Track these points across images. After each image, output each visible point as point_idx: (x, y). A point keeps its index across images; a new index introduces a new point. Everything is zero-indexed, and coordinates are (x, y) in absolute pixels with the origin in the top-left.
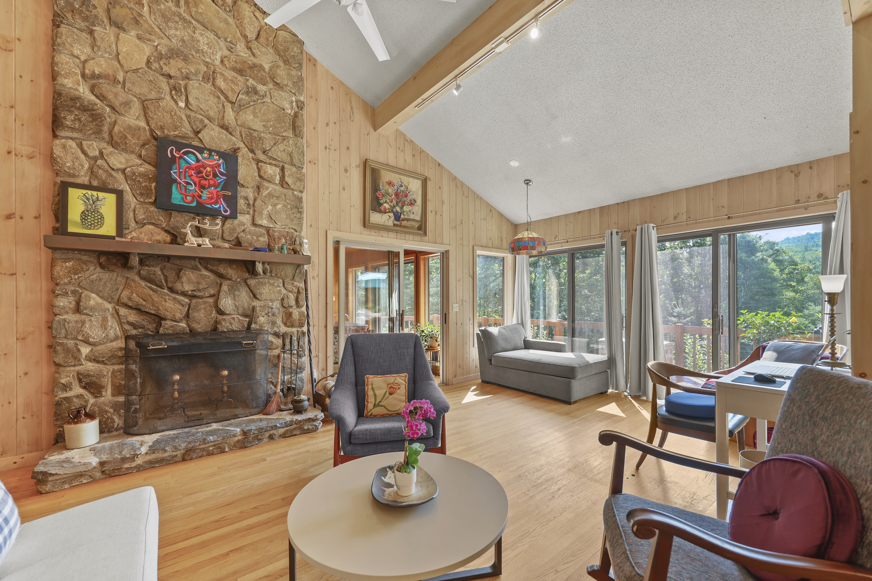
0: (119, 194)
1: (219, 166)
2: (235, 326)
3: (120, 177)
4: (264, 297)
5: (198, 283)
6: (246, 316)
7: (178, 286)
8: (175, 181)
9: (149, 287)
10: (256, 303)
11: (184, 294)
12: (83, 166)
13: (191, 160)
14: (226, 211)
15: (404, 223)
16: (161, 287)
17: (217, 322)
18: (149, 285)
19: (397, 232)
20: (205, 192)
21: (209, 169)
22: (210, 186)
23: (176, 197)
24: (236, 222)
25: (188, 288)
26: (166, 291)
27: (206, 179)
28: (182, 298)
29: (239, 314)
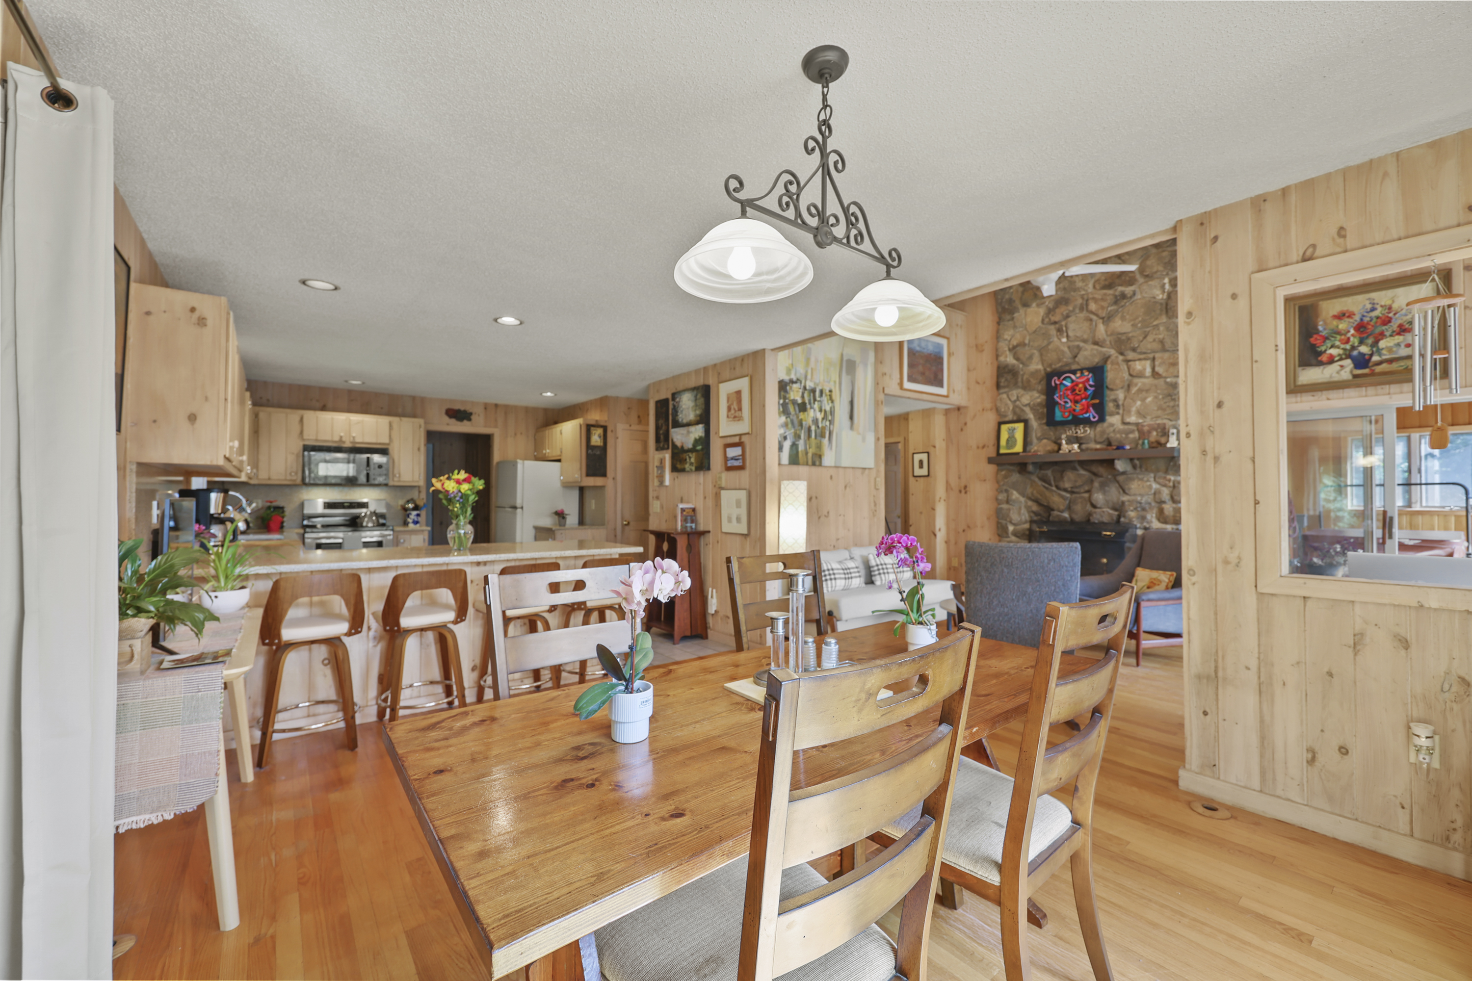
0: (1026, 422)
1: (1088, 380)
2: (1105, 519)
3: (1027, 409)
4: (1132, 492)
5: (1076, 481)
6: (1115, 509)
7: (1061, 485)
8: (1058, 403)
9: (1044, 487)
10: (1125, 498)
11: (1065, 490)
12: (1009, 408)
13: (1068, 383)
14: (1094, 417)
15: (1378, 369)
16: (1050, 485)
17: (1090, 514)
18: (1044, 484)
19: (1359, 386)
20: (1078, 405)
21: (1081, 385)
22: (1082, 399)
23: (1059, 415)
24: (1105, 425)
25: (1067, 485)
26: (1054, 488)
27: (1078, 395)
28: (1064, 493)
29: (1109, 508)
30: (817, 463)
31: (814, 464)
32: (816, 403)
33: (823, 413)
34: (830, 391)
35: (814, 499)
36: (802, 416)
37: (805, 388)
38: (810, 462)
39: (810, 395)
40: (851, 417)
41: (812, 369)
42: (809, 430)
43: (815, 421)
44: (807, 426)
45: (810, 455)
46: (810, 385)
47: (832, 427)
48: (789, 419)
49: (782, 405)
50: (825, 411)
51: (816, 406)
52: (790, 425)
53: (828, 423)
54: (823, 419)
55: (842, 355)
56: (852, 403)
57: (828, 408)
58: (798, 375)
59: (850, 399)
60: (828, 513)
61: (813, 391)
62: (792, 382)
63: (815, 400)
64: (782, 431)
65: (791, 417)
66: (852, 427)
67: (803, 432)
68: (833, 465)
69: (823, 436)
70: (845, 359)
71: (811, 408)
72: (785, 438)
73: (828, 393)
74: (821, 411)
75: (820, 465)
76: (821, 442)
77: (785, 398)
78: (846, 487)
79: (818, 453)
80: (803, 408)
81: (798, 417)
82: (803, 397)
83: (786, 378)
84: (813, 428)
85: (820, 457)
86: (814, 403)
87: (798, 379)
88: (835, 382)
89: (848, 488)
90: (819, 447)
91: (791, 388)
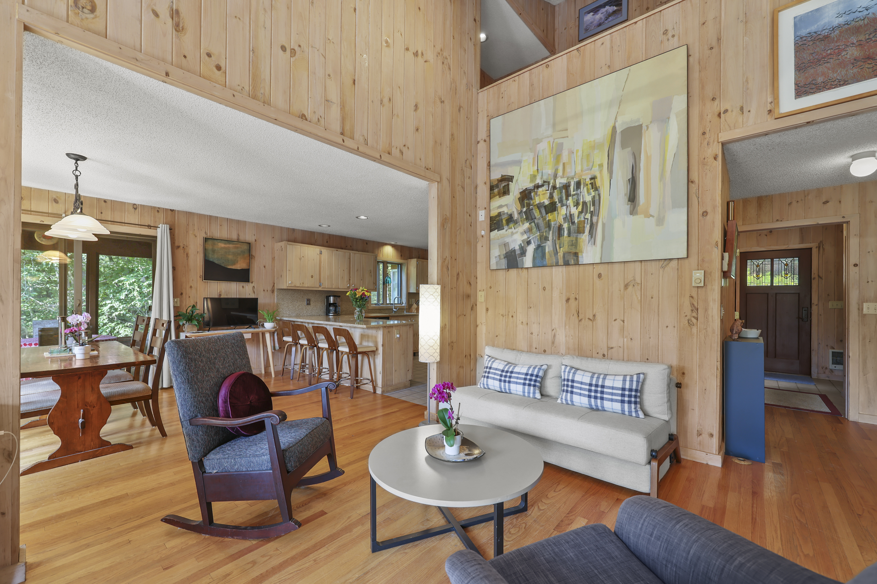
30: (572, 262)
31: (566, 264)
32: (570, 198)
33: (580, 208)
34: (593, 178)
35: (572, 301)
36: (550, 217)
37: (554, 187)
38: (561, 262)
39: (561, 193)
40: (632, 198)
41: (564, 164)
42: (560, 228)
43: (570, 218)
44: (558, 224)
45: (561, 254)
46: (560, 181)
47: (595, 219)
48: (533, 224)
49: (526, 213)
50: (584, 203)
51: (570, 201)
52: (534, 230)
53: (588, 216)
54: (580, 213)
55: (614, 128)
56: (633, 182)
57: (588, 199)
58: (545, 178)
59: (630, 176)
60: (594, 316)
61: (566, 187)
62: (538, 187)
63: (568, 195)
64: (525, 237)
65: (536, 221)
66: (633, 212)
67: (551, 232)
68: (598, 261)
69: (580, 231)
70: (619, 131)
71: (562, 205)
72: (529, 243)
73: (588, 181)
74: (577, 204)
75: (577, 264)
76: (577, 239)
77: (529, 205)
78: (626, 286)
79: (574, 251)
80: (552, 208)
81: (544, 219)
82: (551, 197)
83: (530, 186)
84: (565, 226)
85: (576, 255)
86: (567, 199)
87: (544, 182)
88: (601, 166)
89: (630, 288)
90: (575, 244)
91: (536, 194)
